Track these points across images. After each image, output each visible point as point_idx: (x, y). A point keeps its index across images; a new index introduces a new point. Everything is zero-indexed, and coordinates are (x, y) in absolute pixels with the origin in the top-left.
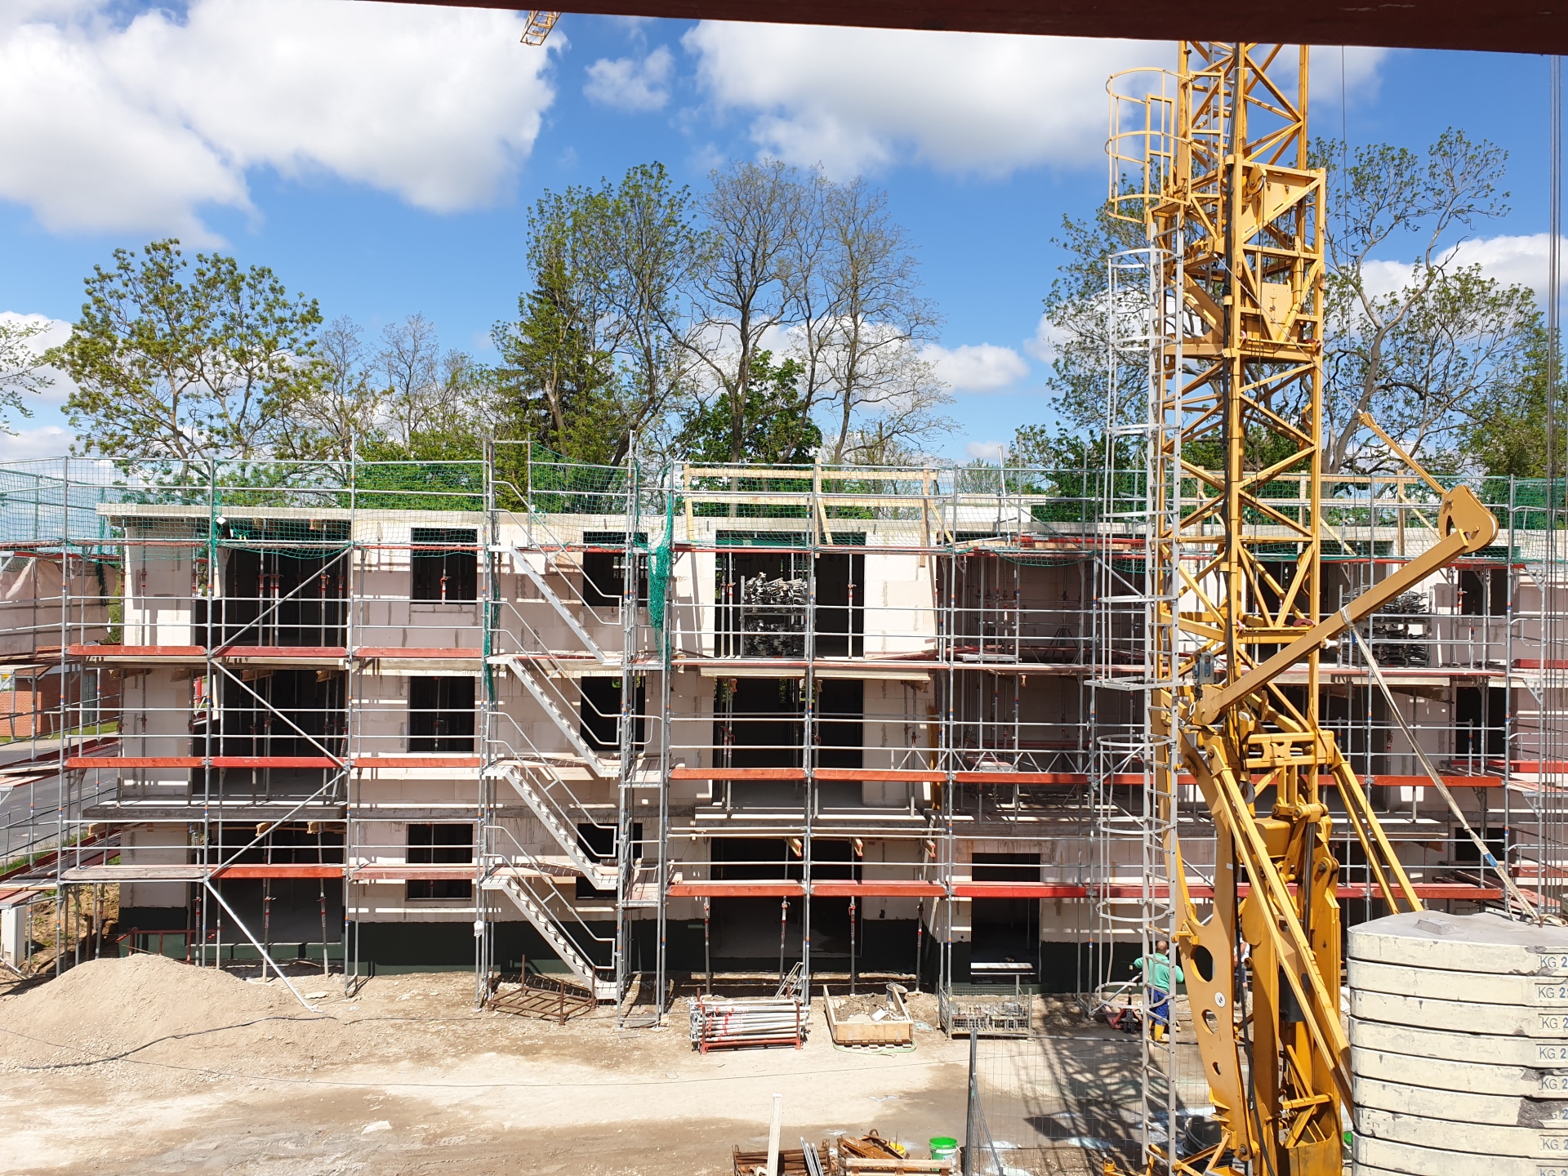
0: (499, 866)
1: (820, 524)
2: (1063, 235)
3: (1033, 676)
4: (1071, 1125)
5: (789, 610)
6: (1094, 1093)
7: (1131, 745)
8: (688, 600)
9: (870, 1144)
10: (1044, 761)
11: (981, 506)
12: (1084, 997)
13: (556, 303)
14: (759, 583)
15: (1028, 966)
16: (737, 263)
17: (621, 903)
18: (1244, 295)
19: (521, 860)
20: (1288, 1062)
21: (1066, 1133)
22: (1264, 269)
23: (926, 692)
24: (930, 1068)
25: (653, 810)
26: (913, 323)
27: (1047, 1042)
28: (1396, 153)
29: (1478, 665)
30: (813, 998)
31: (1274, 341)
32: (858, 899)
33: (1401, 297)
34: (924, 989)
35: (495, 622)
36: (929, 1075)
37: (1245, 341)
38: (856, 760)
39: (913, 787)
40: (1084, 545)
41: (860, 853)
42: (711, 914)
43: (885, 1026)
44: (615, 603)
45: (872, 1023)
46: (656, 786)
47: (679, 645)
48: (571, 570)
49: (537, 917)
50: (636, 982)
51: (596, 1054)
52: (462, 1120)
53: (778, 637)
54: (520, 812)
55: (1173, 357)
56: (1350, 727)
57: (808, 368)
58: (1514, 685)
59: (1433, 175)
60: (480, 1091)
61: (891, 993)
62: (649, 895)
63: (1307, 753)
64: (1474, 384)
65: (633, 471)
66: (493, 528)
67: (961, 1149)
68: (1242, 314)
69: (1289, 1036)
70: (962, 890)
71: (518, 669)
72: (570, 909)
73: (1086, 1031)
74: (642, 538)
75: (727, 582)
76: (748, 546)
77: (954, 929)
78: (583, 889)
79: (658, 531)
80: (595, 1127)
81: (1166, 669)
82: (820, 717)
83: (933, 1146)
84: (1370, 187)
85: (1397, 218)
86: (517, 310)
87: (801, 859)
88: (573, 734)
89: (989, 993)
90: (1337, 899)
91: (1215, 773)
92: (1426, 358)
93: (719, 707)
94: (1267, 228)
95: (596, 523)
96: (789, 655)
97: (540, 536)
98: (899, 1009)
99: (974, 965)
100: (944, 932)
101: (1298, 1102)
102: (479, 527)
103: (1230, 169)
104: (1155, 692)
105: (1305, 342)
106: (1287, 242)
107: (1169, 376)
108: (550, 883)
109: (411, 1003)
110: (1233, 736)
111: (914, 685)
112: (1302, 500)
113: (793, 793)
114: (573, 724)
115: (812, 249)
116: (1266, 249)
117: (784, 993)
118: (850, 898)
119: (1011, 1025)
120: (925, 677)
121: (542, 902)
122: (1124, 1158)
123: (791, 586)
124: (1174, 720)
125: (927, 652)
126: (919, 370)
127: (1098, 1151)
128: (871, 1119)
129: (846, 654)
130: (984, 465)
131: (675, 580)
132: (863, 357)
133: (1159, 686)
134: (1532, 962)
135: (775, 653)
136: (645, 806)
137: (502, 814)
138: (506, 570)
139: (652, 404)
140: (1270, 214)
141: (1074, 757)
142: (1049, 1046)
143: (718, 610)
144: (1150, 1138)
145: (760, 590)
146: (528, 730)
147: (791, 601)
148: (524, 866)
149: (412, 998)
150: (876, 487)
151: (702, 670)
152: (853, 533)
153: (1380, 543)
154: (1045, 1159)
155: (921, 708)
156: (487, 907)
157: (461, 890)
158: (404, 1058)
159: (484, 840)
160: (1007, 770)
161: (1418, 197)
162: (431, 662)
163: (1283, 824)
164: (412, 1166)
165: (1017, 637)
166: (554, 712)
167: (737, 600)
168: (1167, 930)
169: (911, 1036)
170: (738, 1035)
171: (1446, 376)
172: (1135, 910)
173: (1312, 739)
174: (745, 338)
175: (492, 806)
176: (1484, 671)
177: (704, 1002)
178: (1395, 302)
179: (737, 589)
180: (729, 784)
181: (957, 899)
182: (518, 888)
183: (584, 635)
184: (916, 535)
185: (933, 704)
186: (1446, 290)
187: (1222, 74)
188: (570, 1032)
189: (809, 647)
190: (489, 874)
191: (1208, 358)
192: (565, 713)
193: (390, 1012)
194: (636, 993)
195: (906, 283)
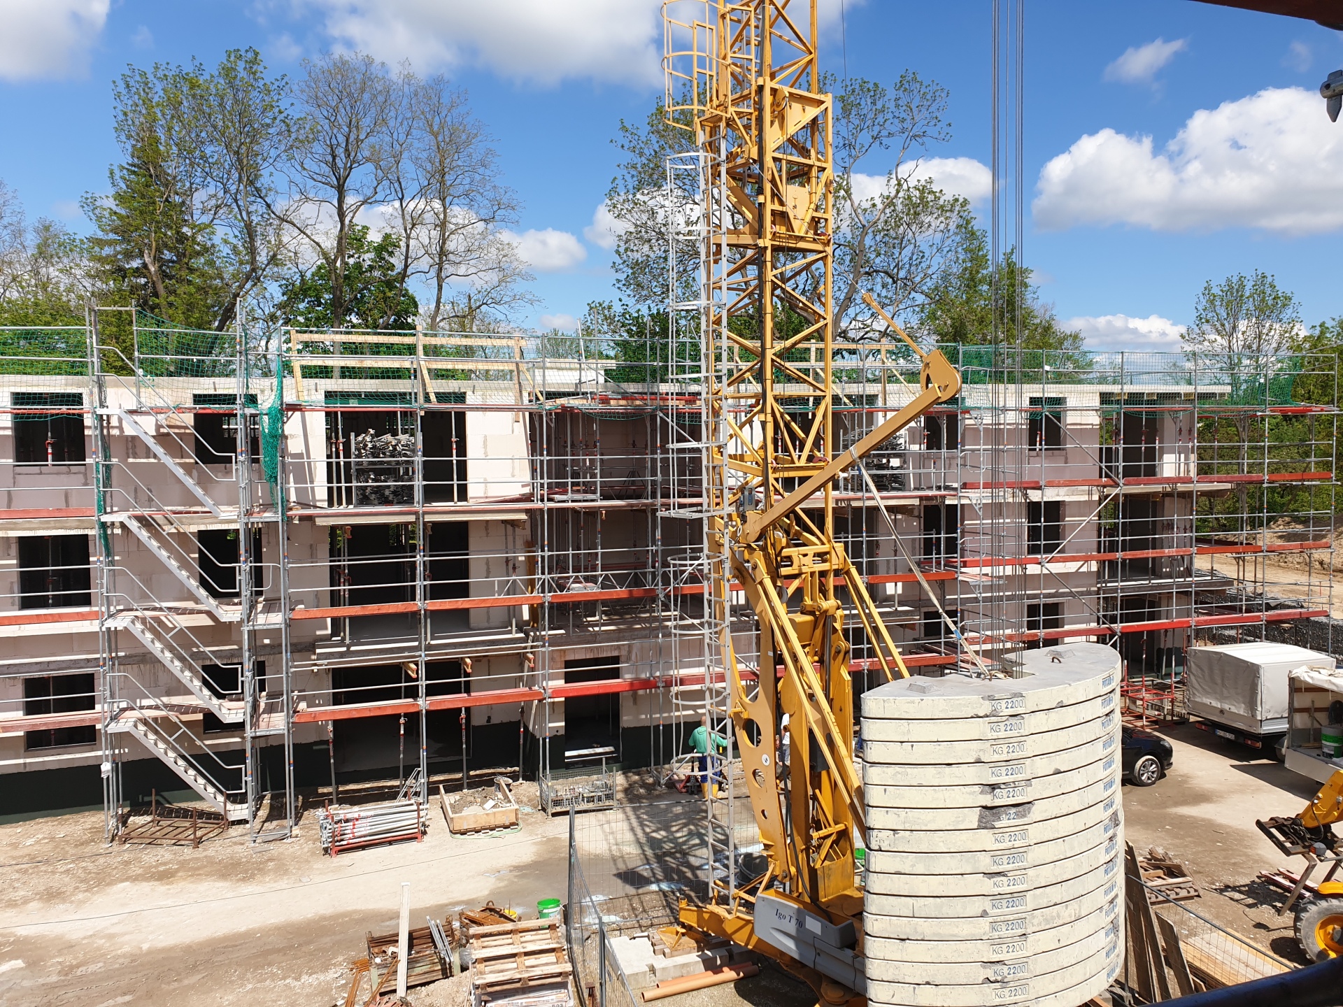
0: (124, 710)
1: (424, 385)
2: (620, 137)
3: (611, 511)
4: (651, 875)
5: (398, 463)
6: (668, 846)
7: (688, 562)
8: (300, 456)
9: (488, 913)
10: (621, 580)
11: (562, 369)
12: (656, 770)
13: (151, 176)
14: (368, 439)
15: (611, 749)
16: (331, 146)
17: (249, 733)
18: (773, 195)
19: (145, 702)
20: (816, 803)
21: (647, 882)
22: (788, 173)
23: (524, 529)
24: (534, 843)
25: (275, 648)
26: (495, 208)
27: (628, 809)
28: (871, 86)
29: (939, 488)
30: (430, 797)
31: (797, 234)
32: (468, 709)
33: (878, 201)
34: (526, 778)
35: (107, 482)
36: (534, 849)
37: (775, 233)
38: (463, 591)
39: (514, 610)
40: (649, 402)
41: (469, 670)
42: (334, 735)
43: (495, 813)
44: (228, 460)
45: (483, 812)
46: (277, 626)
47: (293, 498)
48: (182, 431)
49: (166, 753)
50: (266, 801)
51: (232, 870)
52: (98, 949)
53: (388, 487)
54: (144, 659)
55: (719, 246)
56: (850, 539)
57: (403, 244)
58: (963, 502)
59: (897, 106)
60: (115, 919)
61: (499, 786)
62: (276, 724)
63: (824, 561)
64: (930, 272)
65: (241, 337)
66: (100, 392)
67: (564, 906)
68: (772, 211)
69: (817, 783)
70: (557, 693)
71: (134, 525)
72: (198, 743)
73: (659, 797)
74: (252, 399)
75: (337, 438)
76: (353, 405)
77: (551, 725)
78: (211, 723)
79: (267, 392)
80: (234, 935)
81: (718, 500)
82: (431, 556)
83: (541, 908)
84: (853, 112)
85: (875, 138)
86: (109, 182)
87: (417, 680)
88: (193, 584)
89: (581, 775)
90: (849, 673)
91: (758, 580)
92: (896, 251)
93: (334, 552)
94: (789, 140)
95: (206, 385)
96: (399, 503)
97: (150, 398)
98: (506, 797)
99: (568, 754)
100: (542, 729)
101: (823, 832)
102: (84, 391)
103: (760, 89)
104: (711, 519)
105: (818, 235)
106: (805, 152)
107: (716, 262)
108: (177, 721)
109: (37, 847)
110: (771, 551)
111: (513, 523)
112: (813, 363)
113: (408, 623)
114: (192, 573)
115: (402, 138)
116: (790, 158)
117: (405, 796)
118: (461, 709)
119: (600, 799)
120: (523, 516)
121: (171, 740)
122: (693, 894)
123: (399, 441)
124: (726, 541)
125: (523, 495)
126: (503, 250)
127: (673, 892)
128: (486, 892)
129: (452, 500)
130: (560, 334)
131: (286, 438)
132: (453, 236)
133: (714, 514)
134: (986, 708)
135: (385, 501)
136: (267, 645)
137: (124, 662)
138: (115, 432)
139: (254, 276)
140: (792, 129)
141: (644, 574)
142: (630, 813)
143: (329, 465)
144: (712, 876)
145: (370, 445)
146: (147, 582)
147: (400, 454)
148: (150, 707)
149: (37, 842)
150: (468, 352)
151: (317, 519)
152: (454, 393)
153: (870, 396)
154: (631, 905)
155: (520, 543)
156: (113, 748)
157: (86, 735)
158: (33, 900)
159: (108, 688)
160: (592, 589)
161: (888, 123)
162: (41, 522)
163: (809, 618)
164: (50, 997)
165: (599, 479)
166: (173, 564)
167: (347, 455)
168: (724, 708)
169: (517, 819)
170: (365, 836)
171: (910, 265)
172: (699, 695)
173: (827, 550)
174: (341, 215)
175: (114, 655)
176: (943, 492)
177: (332, 812)
178: (874, 205)
179: (347, 445)
180: (347, 621)
181: (552, 700)
182: (144, 728)
183: (199, 492)
184: (511, 394)
185: (529, 539)
186: (909, 198)
187: (752, 9)
188: (205, 854)
189: (418, 495)
190: (114, 718)
191: (746, 247)
192: (184, 564)
193: (14, 858)
194: (267, 811)
195: (488, 172)
